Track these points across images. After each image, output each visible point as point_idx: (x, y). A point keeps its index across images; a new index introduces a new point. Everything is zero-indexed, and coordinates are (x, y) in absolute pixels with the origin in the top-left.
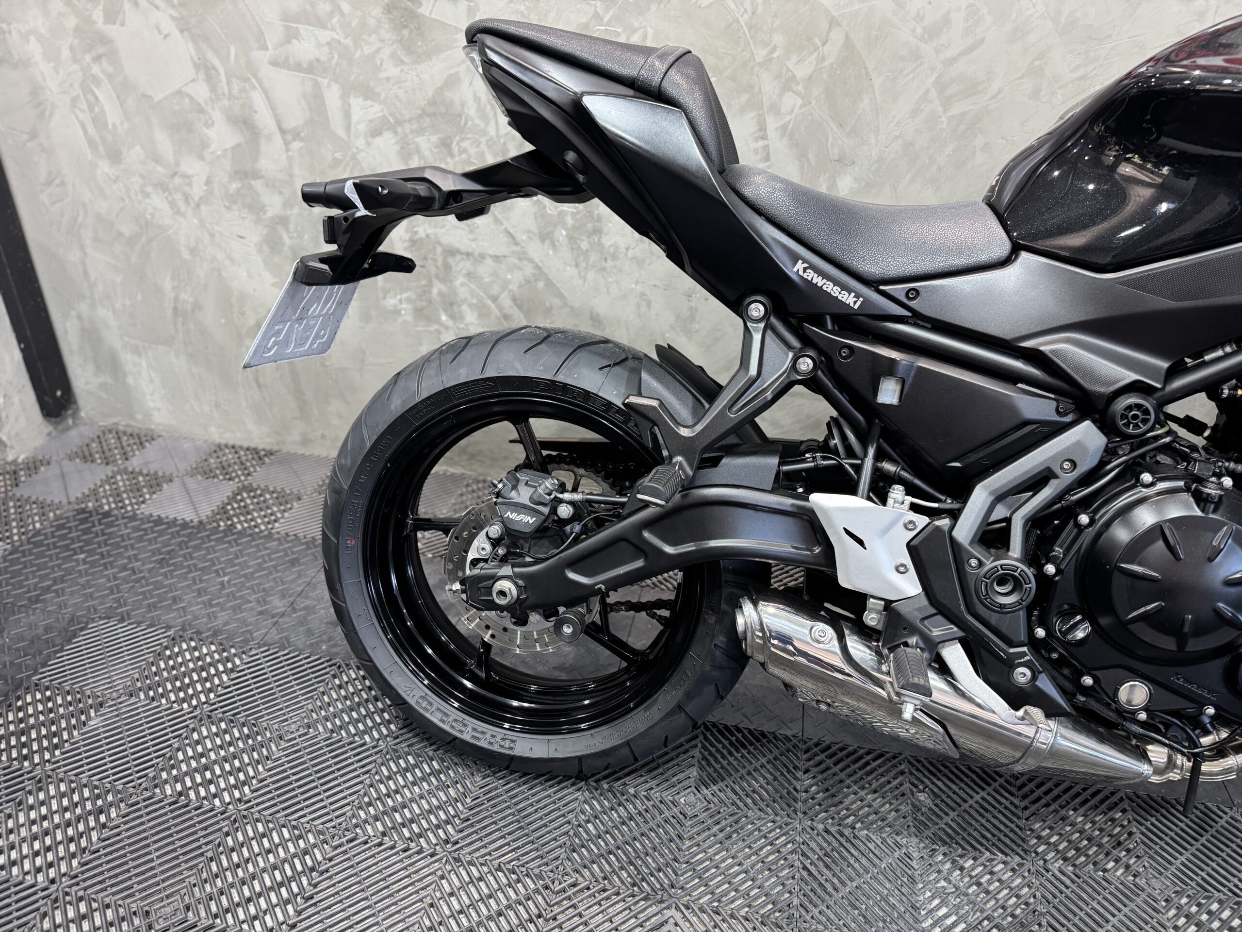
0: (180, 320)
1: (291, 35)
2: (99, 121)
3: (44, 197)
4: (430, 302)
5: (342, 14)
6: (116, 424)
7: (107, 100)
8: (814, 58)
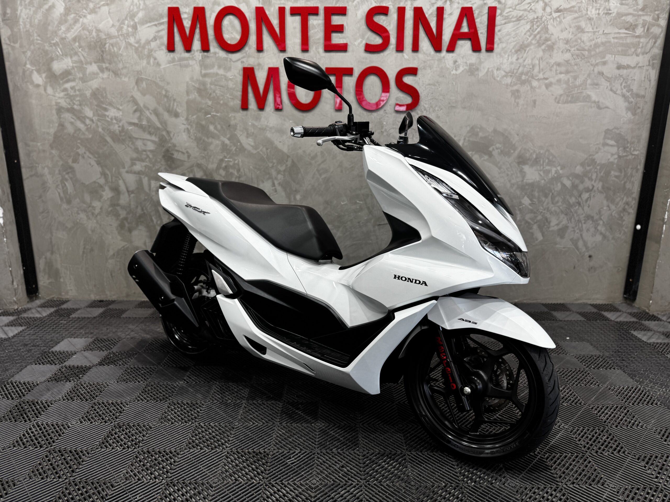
1: (133, 164)
2: (65, 191)
3: (40, 217)
5: (150, 158)
6: (53, 298)
7: (69, 185)
8: (284, 165)
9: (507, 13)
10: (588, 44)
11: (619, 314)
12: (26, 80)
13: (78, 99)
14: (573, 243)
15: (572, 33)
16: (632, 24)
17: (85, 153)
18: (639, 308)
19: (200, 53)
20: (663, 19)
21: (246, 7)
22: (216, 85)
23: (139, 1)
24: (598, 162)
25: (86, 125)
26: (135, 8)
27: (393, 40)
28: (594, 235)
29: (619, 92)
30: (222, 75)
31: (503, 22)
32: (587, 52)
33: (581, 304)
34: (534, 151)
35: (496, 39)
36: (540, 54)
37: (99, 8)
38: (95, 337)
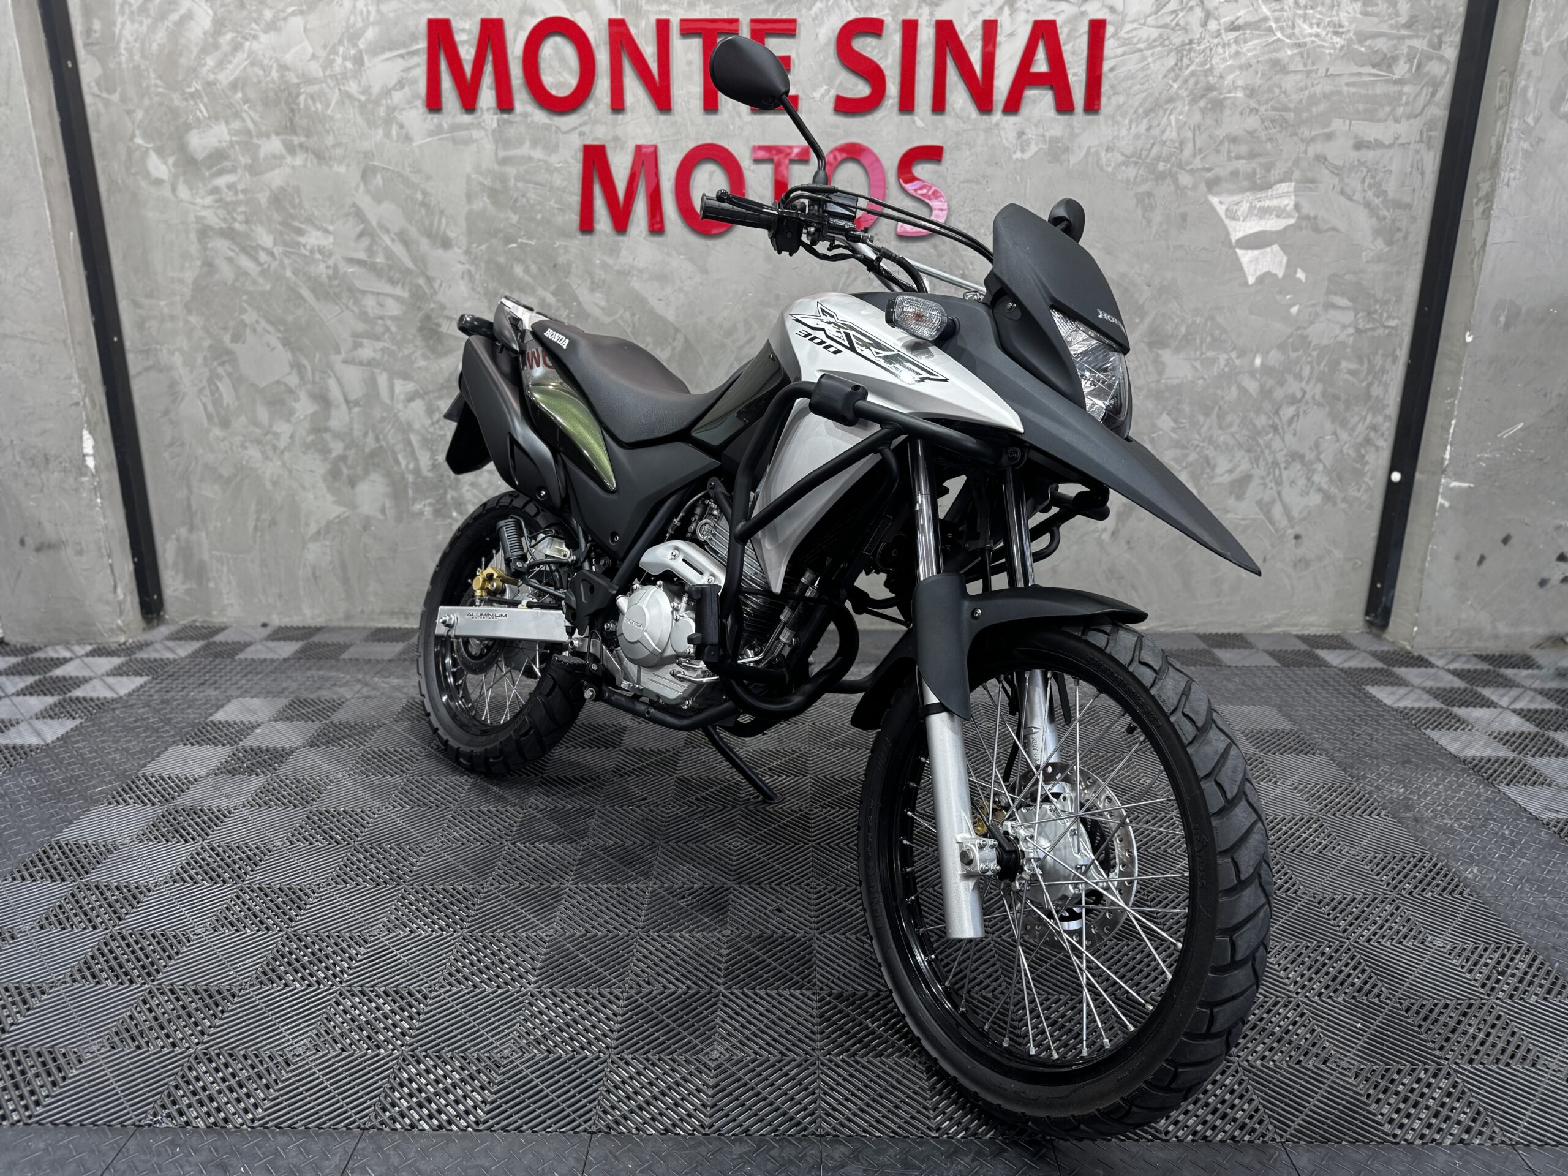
0: (259, 534)
1: (357, 345)
2: (217, 402)
3: (166, 455)
4: (445, 504)
5: (391, 333)
6: (195, 621)
7: (225, 388)
8: (669, 348)
9: (1128, 32)
10: (1296, 97)
11: (1351, 653)
12: (133, 170)
13: (242, 209)
14: (1261, 510)
15: (1263, 74)
16: (1385, 55)
17: (257, 322)
18: (1393, 643)
19: (495, 114)
20: (1450, 46)
21: (589, 20)
22: (527, 182)
23: (366, 6)
24: (1314, 343)
25: (260, 264)
26: (359, 19)
27: (893, 88)
28: (1304, 493)
29: (1358, 196)
30: (539, 160)
31: (1120, 51)
32: (1292, 114)
33: (1278, 634)
34: (1183, 321)
35: (1105, 88)
36: (1197, 117)
37: (285, 19)
38: (292, 697)
